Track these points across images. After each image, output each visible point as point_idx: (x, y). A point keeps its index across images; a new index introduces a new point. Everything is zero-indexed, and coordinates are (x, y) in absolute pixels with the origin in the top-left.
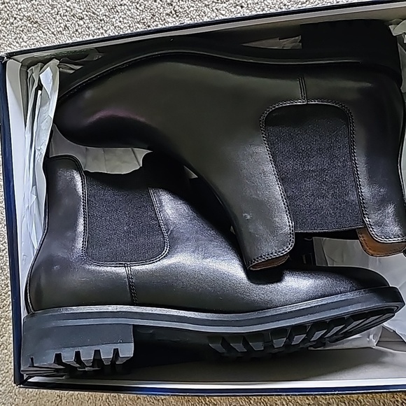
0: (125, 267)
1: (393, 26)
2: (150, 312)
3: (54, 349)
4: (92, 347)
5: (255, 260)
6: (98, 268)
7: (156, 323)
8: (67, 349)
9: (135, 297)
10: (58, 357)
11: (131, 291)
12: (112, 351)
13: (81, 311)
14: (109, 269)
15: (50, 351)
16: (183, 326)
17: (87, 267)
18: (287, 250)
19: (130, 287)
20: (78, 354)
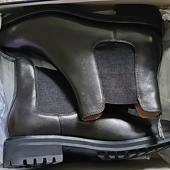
0: (58, 116)
1: (161, 10)
2: (70, 139)
3: (23, 157)
4: (42, 157)
5: (84, 115)
6: (45, 116)
7: (73, 145)
8: (29, 157)
9: (63, 131)
10: (25, 161)
11: (61, 128)
12: (52, 159)
13: (36, 138)
14: (50, 117)
15: (20, 158)
16: (86, 147)
17: (40, 115)
18: (100, 111)
19: (60, 126)
20: (35, 160)
